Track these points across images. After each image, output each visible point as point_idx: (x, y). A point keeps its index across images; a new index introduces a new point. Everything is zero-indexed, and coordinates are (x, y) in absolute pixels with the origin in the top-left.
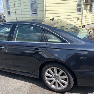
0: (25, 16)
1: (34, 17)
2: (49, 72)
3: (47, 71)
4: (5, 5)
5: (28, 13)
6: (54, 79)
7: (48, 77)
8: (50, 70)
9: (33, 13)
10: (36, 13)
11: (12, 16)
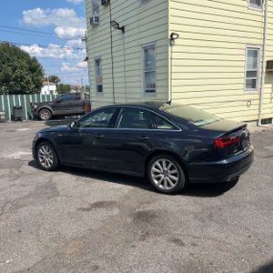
0: (132, 96)
1: (149, 98)
2: (157, 167)
3: (154, 165)
4: (94, 73)
5: (138, 90)
6: (162, 176)
7: (156, 173)
8: (157, 163)
9: (147, 91)
10: (154, 91)
11: (105, 95)
